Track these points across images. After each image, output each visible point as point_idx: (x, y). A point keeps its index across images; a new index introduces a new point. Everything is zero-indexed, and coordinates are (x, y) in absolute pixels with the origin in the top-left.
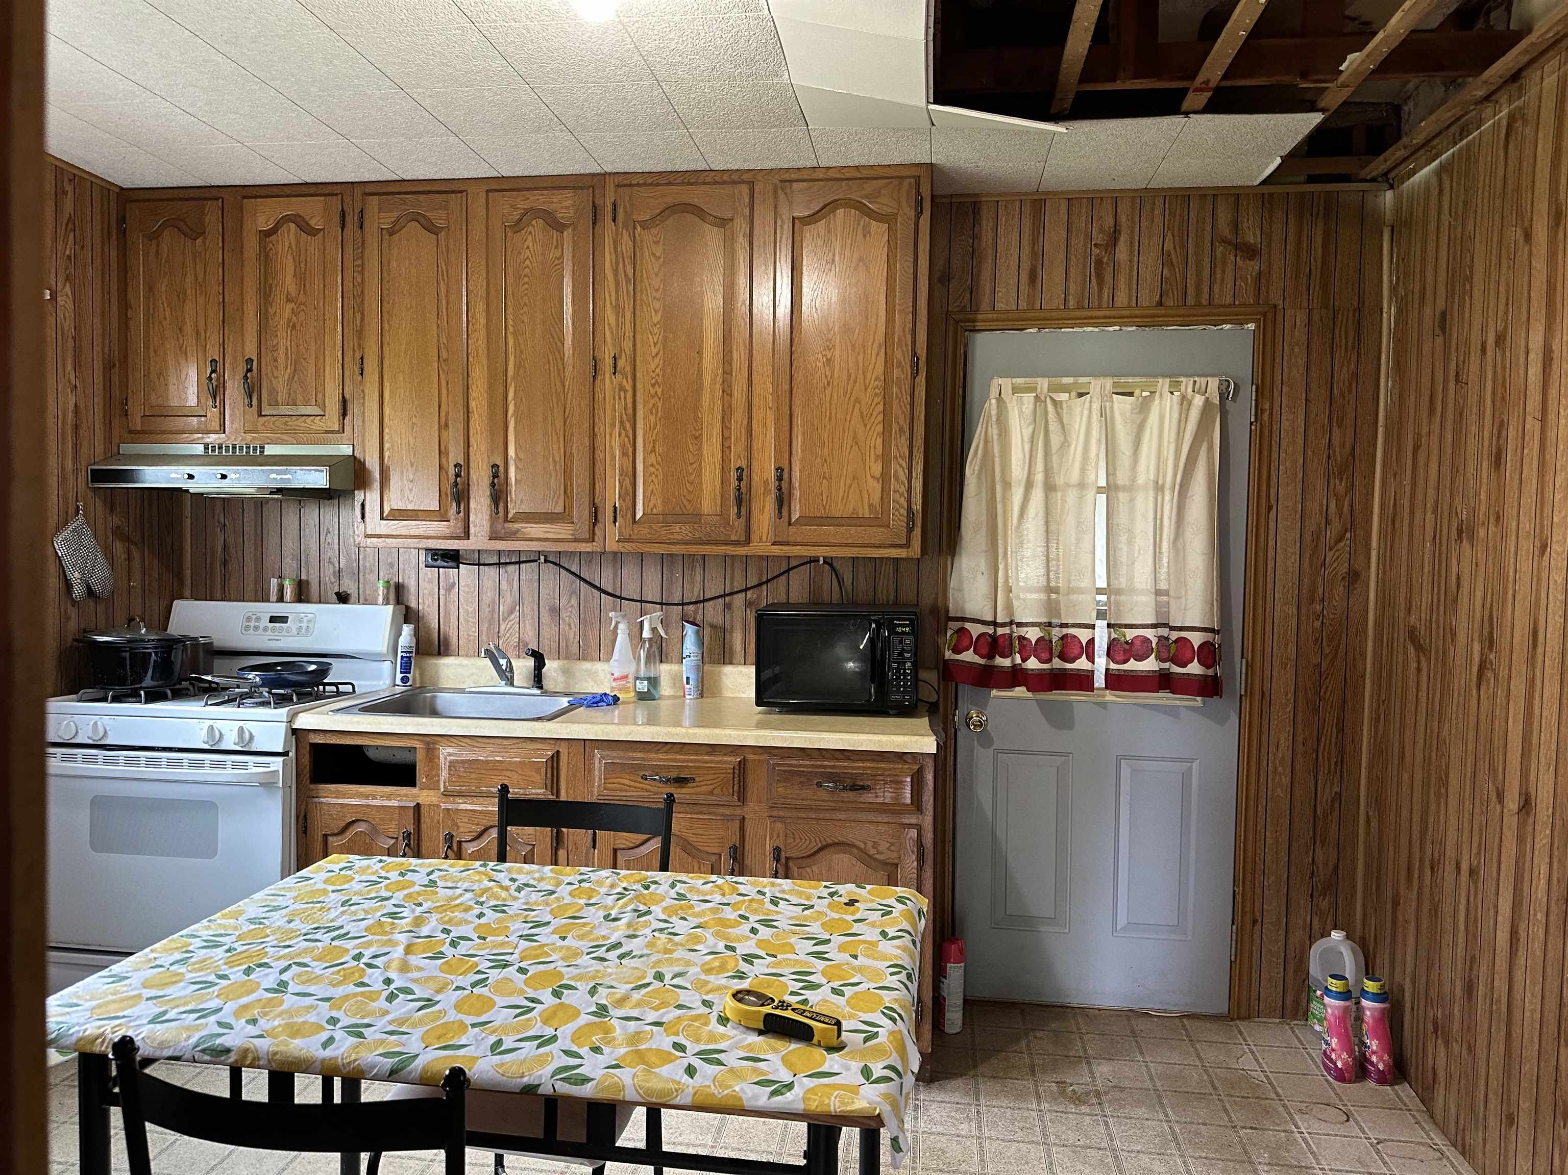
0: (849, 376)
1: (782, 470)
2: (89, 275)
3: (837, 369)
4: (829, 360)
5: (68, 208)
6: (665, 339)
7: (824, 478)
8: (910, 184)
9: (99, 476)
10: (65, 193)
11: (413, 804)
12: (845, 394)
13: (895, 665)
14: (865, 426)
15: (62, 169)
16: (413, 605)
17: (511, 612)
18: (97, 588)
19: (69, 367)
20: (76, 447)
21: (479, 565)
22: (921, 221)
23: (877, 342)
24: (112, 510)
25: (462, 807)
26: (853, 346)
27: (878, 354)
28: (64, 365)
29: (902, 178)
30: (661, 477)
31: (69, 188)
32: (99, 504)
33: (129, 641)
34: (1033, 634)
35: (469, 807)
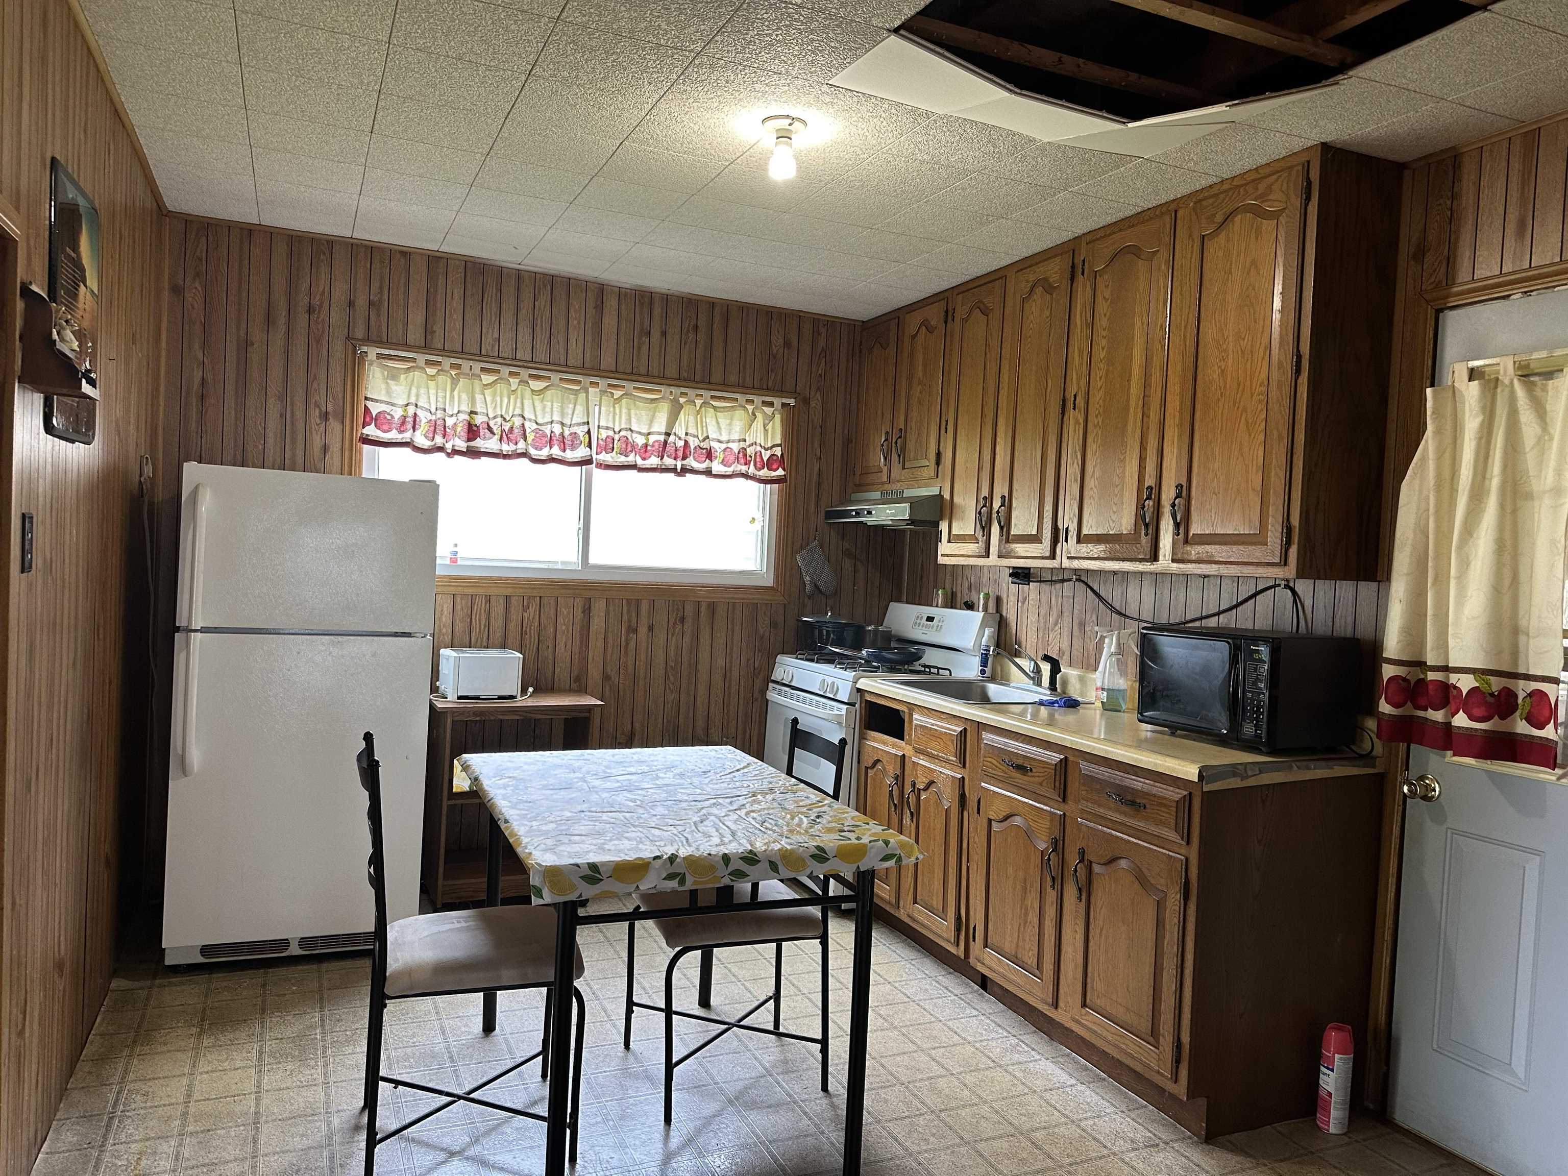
0: (1239, 385)
1: (1182, 486)
2: (835, 384)
3: (1229, 379)
4: (1223, 371)
5: (822, 343)
6: (1107, 371)
7: (1214, 493)
8: (1298, 171)
9: (830, 515)
10: (820, 334)
11: (900, 754)
12: (1234, 406)
13: (1250, 695)
14: (1250, 435)
15: (819, 319)
16: (1004, 614)
17: (1056, 624)
18: (823, 588)
19: (816, 444)
20: (818, 496)
21: (1040, 582)
22: (1310, 208)
23: (1263, 345)
24: (843, 538)
25: (921, 762)
26: (1243, 352)
27: (1263, 358)
28: (813, 443)
29: (1291, 167)
30: (1096, 498)
31: (823, 330)
32: (833, 533)
33: (818, 622)
34: (1465, 683)
35: (927, 764)
